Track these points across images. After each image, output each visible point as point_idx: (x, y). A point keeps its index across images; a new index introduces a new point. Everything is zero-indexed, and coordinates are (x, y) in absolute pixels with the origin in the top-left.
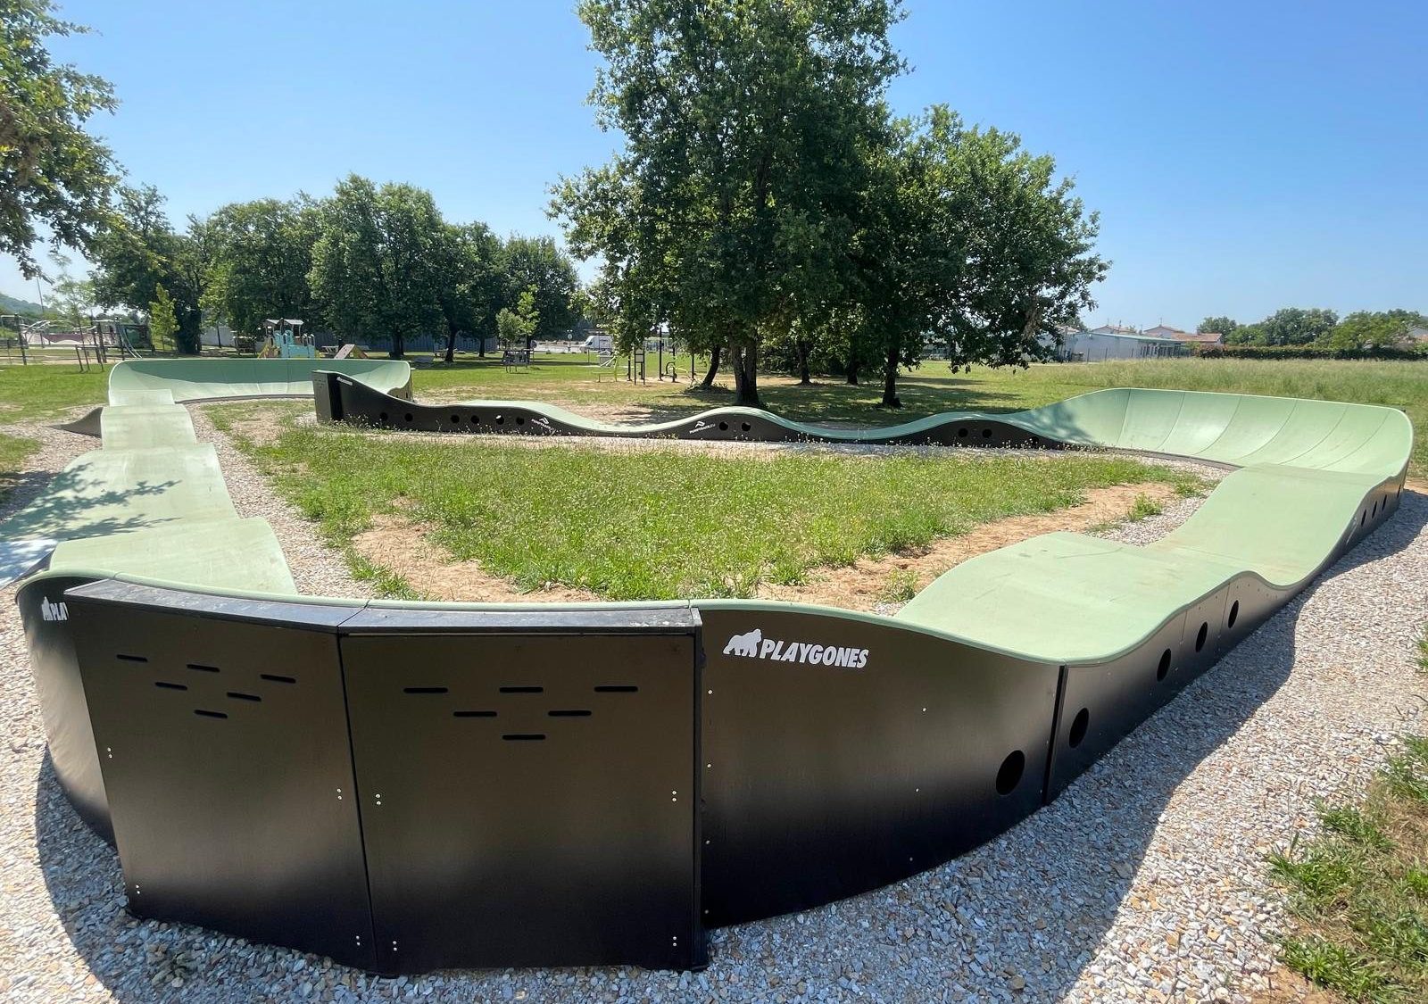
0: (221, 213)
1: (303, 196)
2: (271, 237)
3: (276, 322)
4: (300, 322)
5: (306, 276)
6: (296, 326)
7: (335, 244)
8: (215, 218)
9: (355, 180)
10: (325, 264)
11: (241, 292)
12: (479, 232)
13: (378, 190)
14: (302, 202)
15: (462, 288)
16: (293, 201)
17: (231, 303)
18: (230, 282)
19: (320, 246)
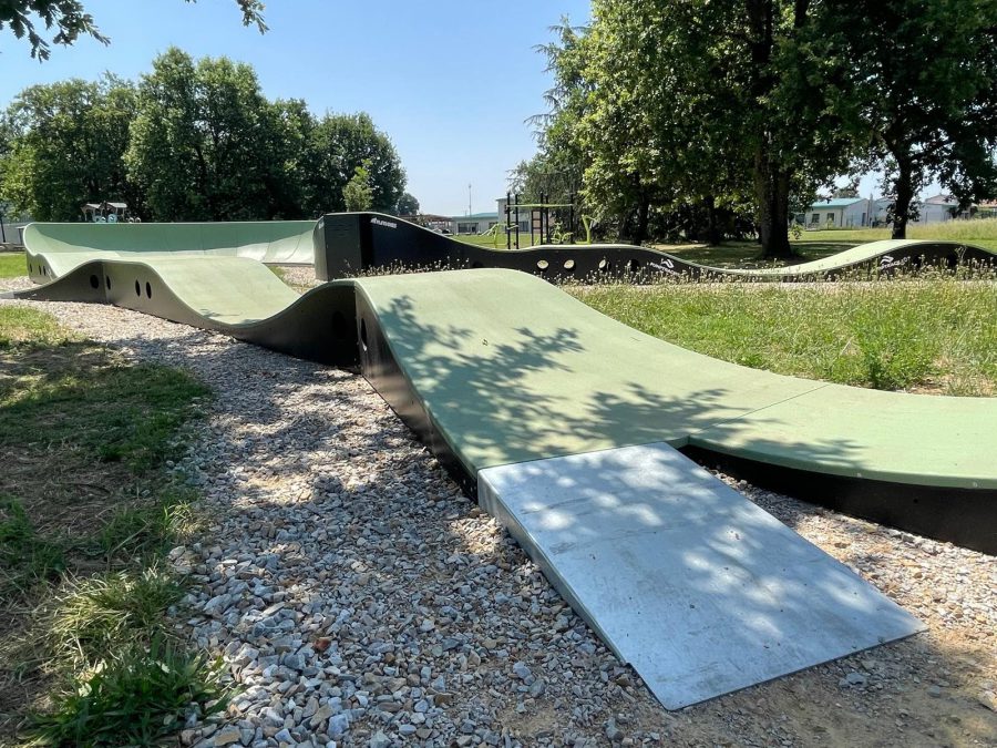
0: (24, 95)
1: (108, 76)
2: (79, 119)
3: (97, 206)
4: (124, 205)
5: (123, 158)
6: (120, 210)
7: (157, 121)
8: (17, 101)
9: (174, 53)
10: (146, 142)
11: (48, 178)
12: (297, 109)
13: (195, 65)
14: (108, 82)
15: (290, 165)
16: (98, 82)
17: (38, 192)
18: (35, 169)
19: (139, 125)
